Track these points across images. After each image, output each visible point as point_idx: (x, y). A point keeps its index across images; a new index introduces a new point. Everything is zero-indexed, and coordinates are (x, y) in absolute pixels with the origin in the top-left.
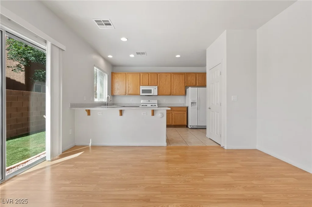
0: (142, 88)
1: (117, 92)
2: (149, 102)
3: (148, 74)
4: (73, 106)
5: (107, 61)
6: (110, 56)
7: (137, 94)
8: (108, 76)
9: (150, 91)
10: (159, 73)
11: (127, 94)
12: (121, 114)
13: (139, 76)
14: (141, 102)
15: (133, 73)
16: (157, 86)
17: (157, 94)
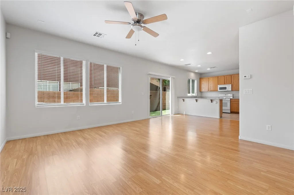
0: (219, 86)
1: (203, 90)
2: (225, 96)
3: (224, 76)
4: (178, 97)
5: (195, 73)
6: (197, 71)
7: (216, 90)
8: (197, 81)
9: (225, 88)
10: (233, 75)
11: (209, 91)
12: (197, 102)
13: (217, 79)
14: (220, 96)
15: (213, 77)
16: (231, 85)
17: (231, 90)
